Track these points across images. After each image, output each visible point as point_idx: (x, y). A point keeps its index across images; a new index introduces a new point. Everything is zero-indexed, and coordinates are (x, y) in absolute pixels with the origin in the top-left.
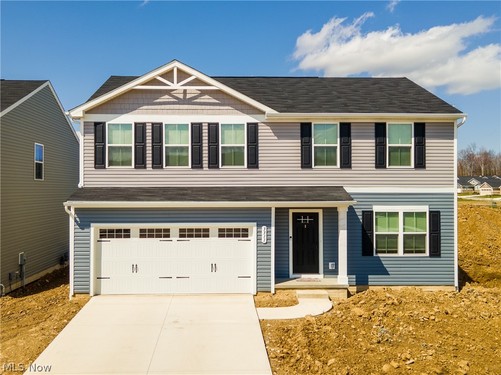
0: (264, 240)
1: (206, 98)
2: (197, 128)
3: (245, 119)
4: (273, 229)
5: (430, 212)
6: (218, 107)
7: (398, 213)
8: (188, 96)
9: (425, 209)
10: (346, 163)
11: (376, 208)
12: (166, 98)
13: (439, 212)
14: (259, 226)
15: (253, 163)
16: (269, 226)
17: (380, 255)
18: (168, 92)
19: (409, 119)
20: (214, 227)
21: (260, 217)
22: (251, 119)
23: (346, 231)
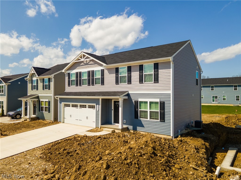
0: (98, 110)
1: (91, 62)
2: (89, 72)
3: (100, 68)
4: (100, 106)
5: (160, 102)
6: (94, 65)
7: (147, 102)
8: (87, 62)
9: (158, 100)
10: (130, 82)
11: (140, 100)
12: (82, 64)
13: (164, 102)
14: (96, 105)
15: (103, 83)
17: (141, 119)
18: (83, 62)
19: (152, 62)
20: (87, 104)
22: (102, 68)
23: (121, 108)
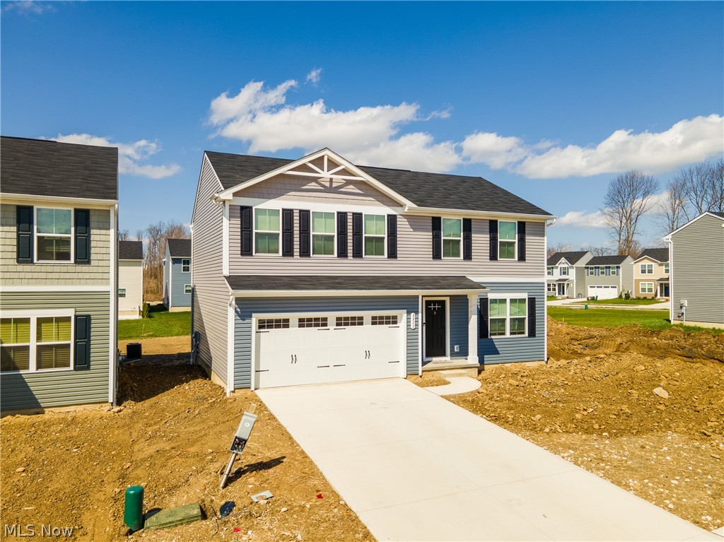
0: (412, 326)
1: (351, 188)
2: (342, 217)
3: (386, 211)
4: (420, 315)
5: (529, 298)
6: (362, 198)
7: (506, 299)
8: (334, 185)
9: (525, 296)
10: (468, 256)
11: (491, 296)
12: (313, 185)
13: (535, 299)
14: (409, 313)
15: (393, 254)
16: (417, 313)
17: (493, 337)
18: (315, 180)
19: (514, 218)
20: (367, 315)
21: (409, 305)
22: (391, 211)
23: (476, 316)
